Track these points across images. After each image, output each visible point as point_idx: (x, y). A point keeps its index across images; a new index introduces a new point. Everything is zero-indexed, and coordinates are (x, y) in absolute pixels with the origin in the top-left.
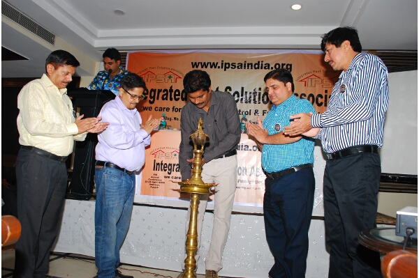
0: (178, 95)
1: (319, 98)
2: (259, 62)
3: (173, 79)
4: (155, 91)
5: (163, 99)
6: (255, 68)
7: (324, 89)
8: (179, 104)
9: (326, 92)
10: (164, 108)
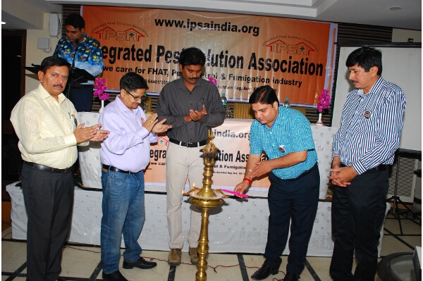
0: (141, 55)
1: (284, 64)
2: (226, 23)
3: (135, 37)
4: (115, 49)
5: (125, 59)
6: (223, 30)
7: (289, 55)
8: (142, 65)
9: (290, 58)
10: (126, 69)
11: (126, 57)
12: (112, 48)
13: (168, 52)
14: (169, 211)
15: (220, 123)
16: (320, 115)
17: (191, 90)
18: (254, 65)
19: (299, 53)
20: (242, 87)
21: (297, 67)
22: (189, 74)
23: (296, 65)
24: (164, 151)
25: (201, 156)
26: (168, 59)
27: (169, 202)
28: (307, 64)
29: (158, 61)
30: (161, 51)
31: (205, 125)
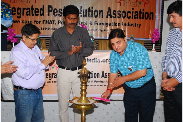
0: (37, 12)
1: (129, 13)
3: (33, 0)
4: (20, 9)
5: (27, 15)
7: (132, 8)
8: (39, 18)
9: (133, 9)
10: (28, 21)
11: (28, 13)
12: (18, 8)
13: (55, 9)
14: (60, 112)
15: (90, 54)
16: (154, 45)
17: (71, 34)
18: (110, 15)
19: (138, 6)
20: (103, 29)
21: (137, 15)
22: (69, 21)
23: (136, 13)
24: (55, 74)
25: (78, 77)
26: (55, 14)
27: (60, 107)
28: (143, 12)
29: (49, 15)
30: (50, 9)
31: (82, 55)
